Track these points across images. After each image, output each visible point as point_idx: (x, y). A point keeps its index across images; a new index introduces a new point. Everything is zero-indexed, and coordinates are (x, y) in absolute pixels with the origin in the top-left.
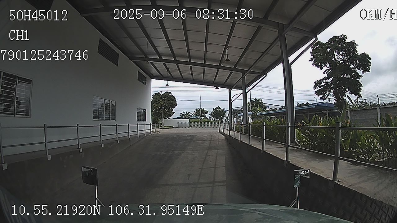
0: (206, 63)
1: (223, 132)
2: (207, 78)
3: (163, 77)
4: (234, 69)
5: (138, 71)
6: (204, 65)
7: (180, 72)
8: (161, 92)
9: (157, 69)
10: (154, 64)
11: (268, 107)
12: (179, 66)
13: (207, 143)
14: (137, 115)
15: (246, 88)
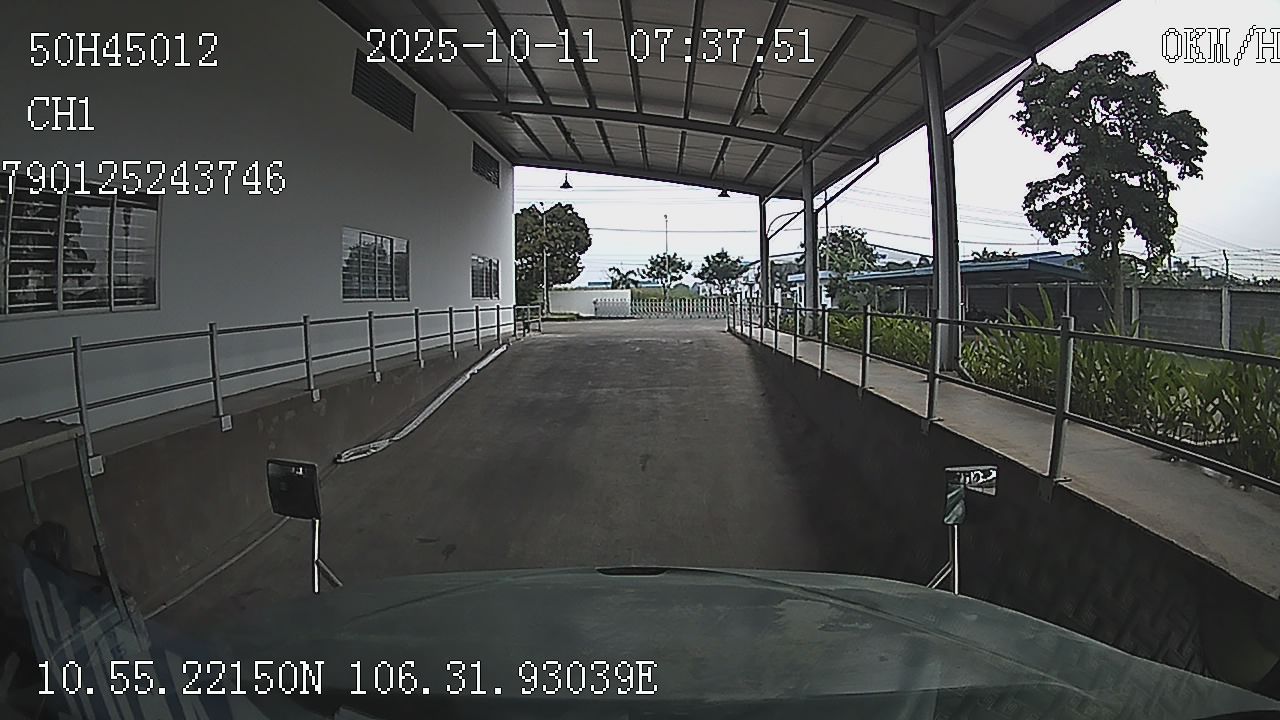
0: (690, 118)
1: (739, 331)
2: (692, 161)
3: (552, 160)
4: (778, 138)
5: (475, 144)
6: (685, 124)
7: (606, 142)
8: (542, 204)
9: (533, 135)
10: (525, 120)
11: (884, 257)
12: (605, 127)
13: (692, 366)
14: (473, 280)
15: (813, 197)
